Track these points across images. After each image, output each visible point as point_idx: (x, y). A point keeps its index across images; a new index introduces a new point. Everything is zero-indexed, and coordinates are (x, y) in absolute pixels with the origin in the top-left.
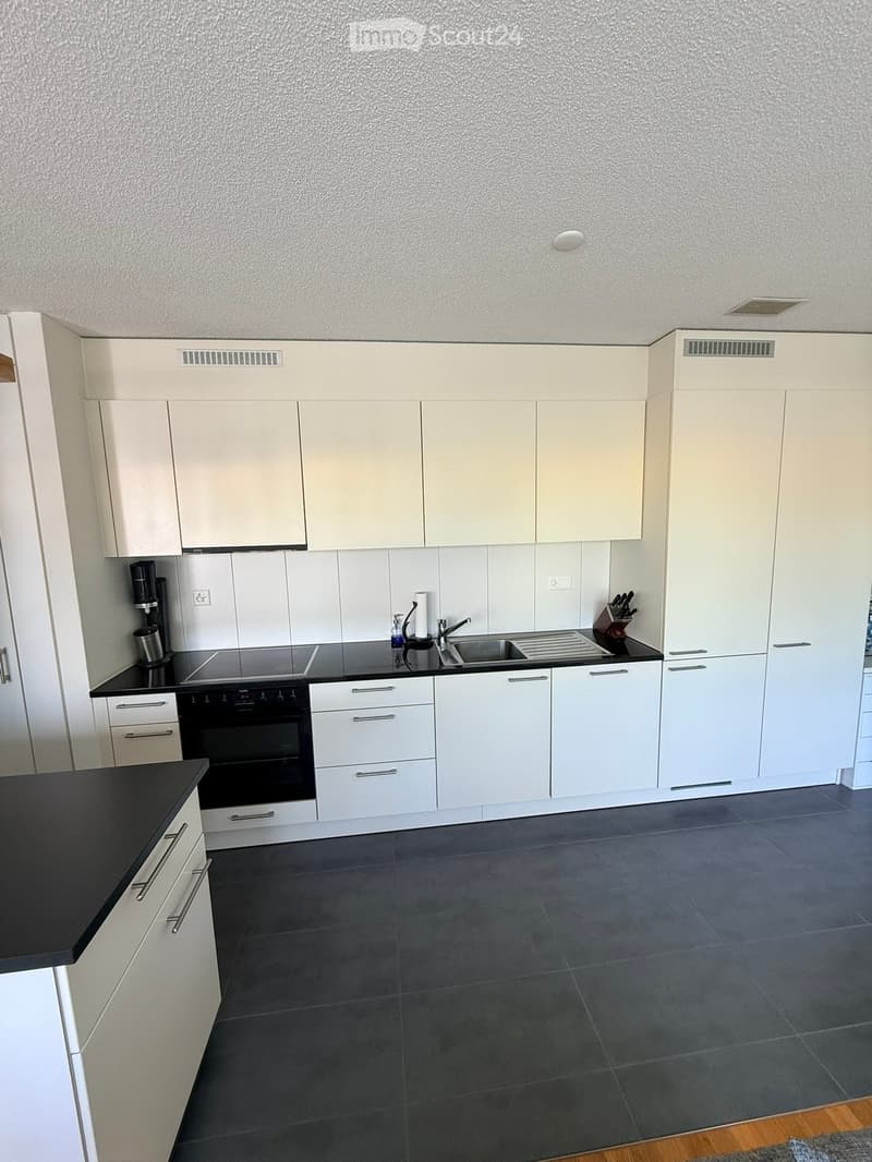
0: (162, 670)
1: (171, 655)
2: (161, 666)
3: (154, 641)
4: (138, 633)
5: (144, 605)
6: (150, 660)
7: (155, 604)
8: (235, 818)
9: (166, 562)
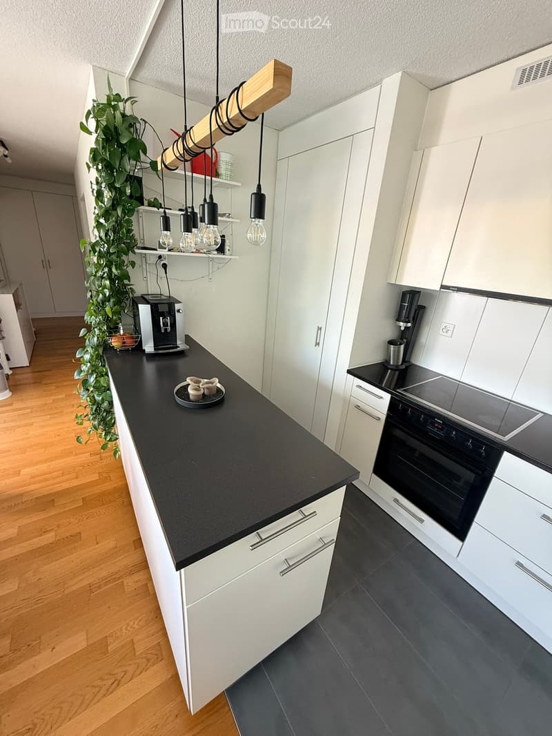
0: (397, 373)
1: (407, 364)
2: (396, 370)
3: (399, 351)
4: (391, 342)
5: (401, 323)
6: (391, 363)
7: (409, 325)
8: (396, 501)
9: (429, 294)
